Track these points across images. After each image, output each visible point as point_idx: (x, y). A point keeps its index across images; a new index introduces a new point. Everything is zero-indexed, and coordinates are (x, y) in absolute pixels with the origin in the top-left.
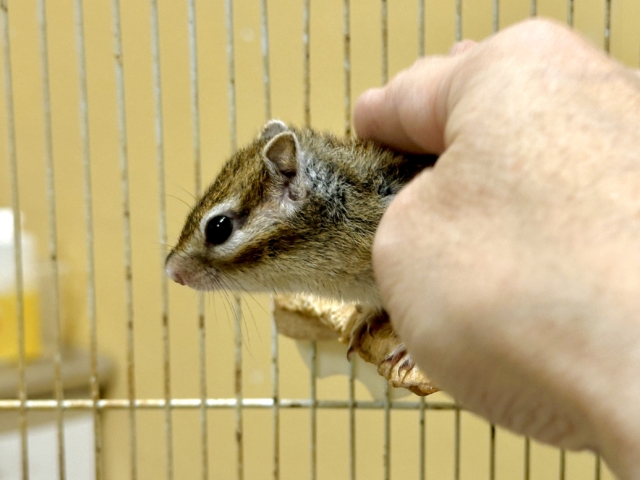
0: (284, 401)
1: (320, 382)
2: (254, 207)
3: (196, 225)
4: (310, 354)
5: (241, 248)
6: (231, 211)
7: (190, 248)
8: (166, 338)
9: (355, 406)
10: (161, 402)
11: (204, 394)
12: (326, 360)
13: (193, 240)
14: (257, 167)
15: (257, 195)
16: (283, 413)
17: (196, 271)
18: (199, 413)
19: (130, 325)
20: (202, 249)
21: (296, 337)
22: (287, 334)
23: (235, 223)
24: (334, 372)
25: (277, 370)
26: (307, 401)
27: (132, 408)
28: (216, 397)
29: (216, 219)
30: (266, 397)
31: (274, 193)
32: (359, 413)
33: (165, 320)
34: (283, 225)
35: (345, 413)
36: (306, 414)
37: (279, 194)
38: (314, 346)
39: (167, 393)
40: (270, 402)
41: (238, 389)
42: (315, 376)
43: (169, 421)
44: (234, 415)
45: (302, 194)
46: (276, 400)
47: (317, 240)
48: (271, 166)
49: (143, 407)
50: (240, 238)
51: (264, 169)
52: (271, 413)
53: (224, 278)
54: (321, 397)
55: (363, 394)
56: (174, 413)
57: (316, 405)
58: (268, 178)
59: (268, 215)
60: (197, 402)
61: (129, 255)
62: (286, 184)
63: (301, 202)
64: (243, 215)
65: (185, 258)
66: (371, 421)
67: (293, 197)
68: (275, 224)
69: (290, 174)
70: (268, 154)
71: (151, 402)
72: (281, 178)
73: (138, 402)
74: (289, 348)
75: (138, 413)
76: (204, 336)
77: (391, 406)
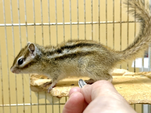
0: (33, 104)
1: (40, 100)
2: (27, 57)
3: (16, 61)
4: (37, 95)
5: (25, 65)
6: (23, 58)
7: (15, 66)
8: (9, 92)
9: (46, 104)
10: (9, 105)
11: (17, 103)
12: (41, 96)
13: (15, 64)
14: (27, 50)
15: (27, 54)
16: (33, 106)
17: (16, 70)
18: (16, 107)
19: (2, 90)
20: (17, 66)
21: (35, 91)
22: (33, 91)
23: (23, 60)
24: (42, 98)
25: (31, 98)
26: (37, 104)
27: (3, 106)
28: (19, 104)
29: (20, 60)
30: (29, 103)
31: (30, 54)
32: (47, 106)
33: (9, 89)
34: (32, 60)
35: (44, 106)
36: (37, 106)
37: (31, 54)
38: (38, 93)
39: (10, 103)
40: (30, 104)
41: (24, 102)
42: (38, 99)
43: (10, 108)
44: (23, 107)
45: (35, 54)
46: (31, 104)
47: (38, 63)
48: (29, 50)
49: (5, 106)
50: (25, 63)
51: (28, 50)
52: (30, 107)
53: (22, 71)
54: (40, 103)
55: (48, 102)
56: (12, 107)
57: (39, 105)
58: (29, 52)
59: (29, 58)
60: (15, 105)
61: (2, 77)
62: (32, 53)
63: (35, 56)
64: (25, 59)
65: (14, 68)
66: (49, 107)
67: (34, 55)
68: (31, 60)
69: (33, 51)
70: (29, 47)
71: (7, 105)
72: (32, 52)
73: (4, 105)
74: (33, 93)
75: (5, 107)
76: (17, 92)
77: (53, 104)
